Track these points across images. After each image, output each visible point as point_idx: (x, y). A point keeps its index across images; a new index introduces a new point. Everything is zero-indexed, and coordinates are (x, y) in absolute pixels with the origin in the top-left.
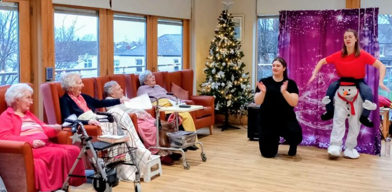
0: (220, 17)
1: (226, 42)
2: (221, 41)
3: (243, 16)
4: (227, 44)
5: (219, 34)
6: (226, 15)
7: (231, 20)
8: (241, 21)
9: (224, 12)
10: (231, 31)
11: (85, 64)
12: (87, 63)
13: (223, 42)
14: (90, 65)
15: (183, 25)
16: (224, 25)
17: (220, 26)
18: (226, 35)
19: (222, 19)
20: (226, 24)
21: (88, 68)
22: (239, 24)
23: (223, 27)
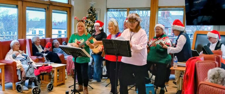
0: (89, 10)
1: (91, 23)
2: (88, 23)
3: (99, 10)
4: (91, 25)
5: (88, 19)
6: (92, 9)
7: (94, 12)
8: (98, 12)
9: (91, 7)
10: (94, 18)
11: (33, 33)
12: (34, 32)
13: (90, 23)
14: (35, 33)
15: (67, 14)
16: (91, 15)
17: (88, 15)
18: (91, 20)
19: (89, 11)
20: (92, 14)
21: (34, 34)
22: (97, 14)
23: (90, 15)
